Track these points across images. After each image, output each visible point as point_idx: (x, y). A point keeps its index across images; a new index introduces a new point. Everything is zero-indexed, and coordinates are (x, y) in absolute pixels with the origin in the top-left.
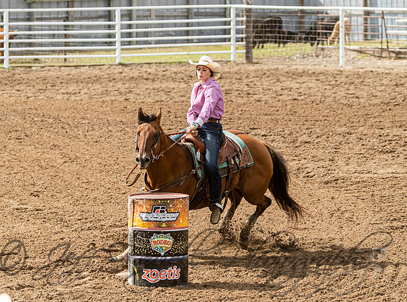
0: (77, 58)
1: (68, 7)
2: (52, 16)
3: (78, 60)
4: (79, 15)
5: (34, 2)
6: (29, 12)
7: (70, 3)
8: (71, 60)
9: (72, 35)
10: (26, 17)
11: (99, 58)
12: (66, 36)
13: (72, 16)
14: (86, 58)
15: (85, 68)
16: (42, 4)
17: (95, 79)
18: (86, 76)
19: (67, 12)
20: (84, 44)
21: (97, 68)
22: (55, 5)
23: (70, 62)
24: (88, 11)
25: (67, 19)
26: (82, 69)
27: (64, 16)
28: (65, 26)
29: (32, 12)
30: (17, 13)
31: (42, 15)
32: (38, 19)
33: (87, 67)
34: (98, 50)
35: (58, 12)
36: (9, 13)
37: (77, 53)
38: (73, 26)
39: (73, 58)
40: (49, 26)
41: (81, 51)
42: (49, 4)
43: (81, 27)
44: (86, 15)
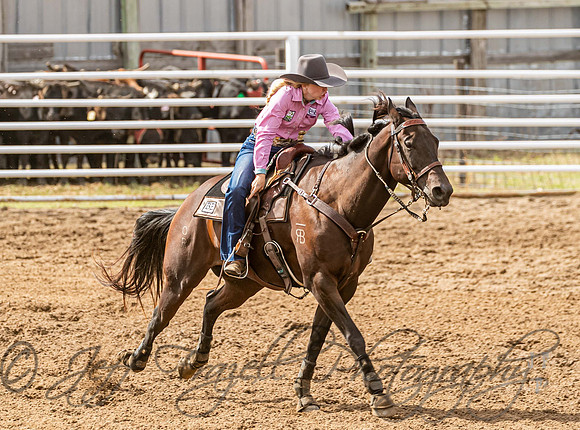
0: (496, 173)
1: (469, 27)
2: (423, 54)
3: (500, 179)
4: (502, 51)
5: (373, 13)
6: (359, 41)
7: (476, 16)
8: (479, 179)
9: (482, 107)
10: (351, 55)
11: (559, 174)
12: (465, 110)
13: (482, 54)
14: (523, 173)
15: (520, 201)
16: (395, 18)
17: (547, 232)
18: (521, 226)
19: (468, 41)
20: (516, 133)
21: (555, 201)
22: (435, 20)
23: (475, 184)
24: (529, 40)
25: (466, 61)
26: (511, 206)
27: (458, 52)
28: (463, 81)
29: (368, 42)
30: (324, 41)
31: (395, 50)
32: (385, 62)
33: (525, 201)
34: (555, 150)
35: (441, 41)
36: (302, 41)
37: (496, 158)
38: (483, 82)
39: (484, 173)
40: (417, 81)
41: (507, 154)
42: (417, 18)
43: (508, 85)
44: (522, 50)
